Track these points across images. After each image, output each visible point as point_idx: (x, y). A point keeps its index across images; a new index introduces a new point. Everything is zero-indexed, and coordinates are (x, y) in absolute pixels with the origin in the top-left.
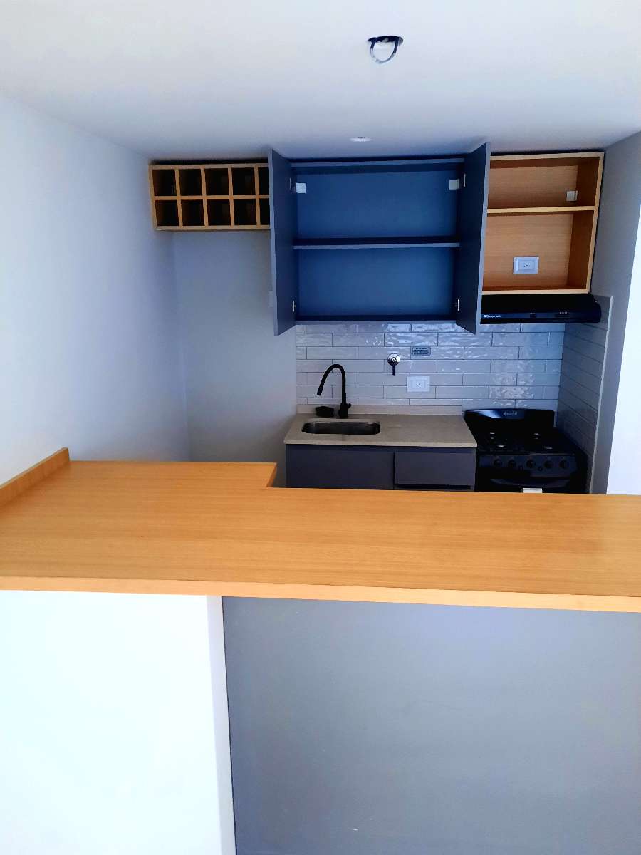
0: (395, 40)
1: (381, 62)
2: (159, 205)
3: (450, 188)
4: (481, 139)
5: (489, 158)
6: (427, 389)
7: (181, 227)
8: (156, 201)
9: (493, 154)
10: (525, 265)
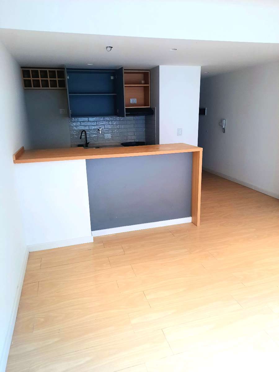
0: (111, 47)
1: (108, 51)
2: (25, 81)
3: (111, 79)
4: (121, 66)
5: (124, 71)
6: (110, 138)
7: (33, 88)
8: (24, 80)
9: (124, 70)
10: (133, 101)
